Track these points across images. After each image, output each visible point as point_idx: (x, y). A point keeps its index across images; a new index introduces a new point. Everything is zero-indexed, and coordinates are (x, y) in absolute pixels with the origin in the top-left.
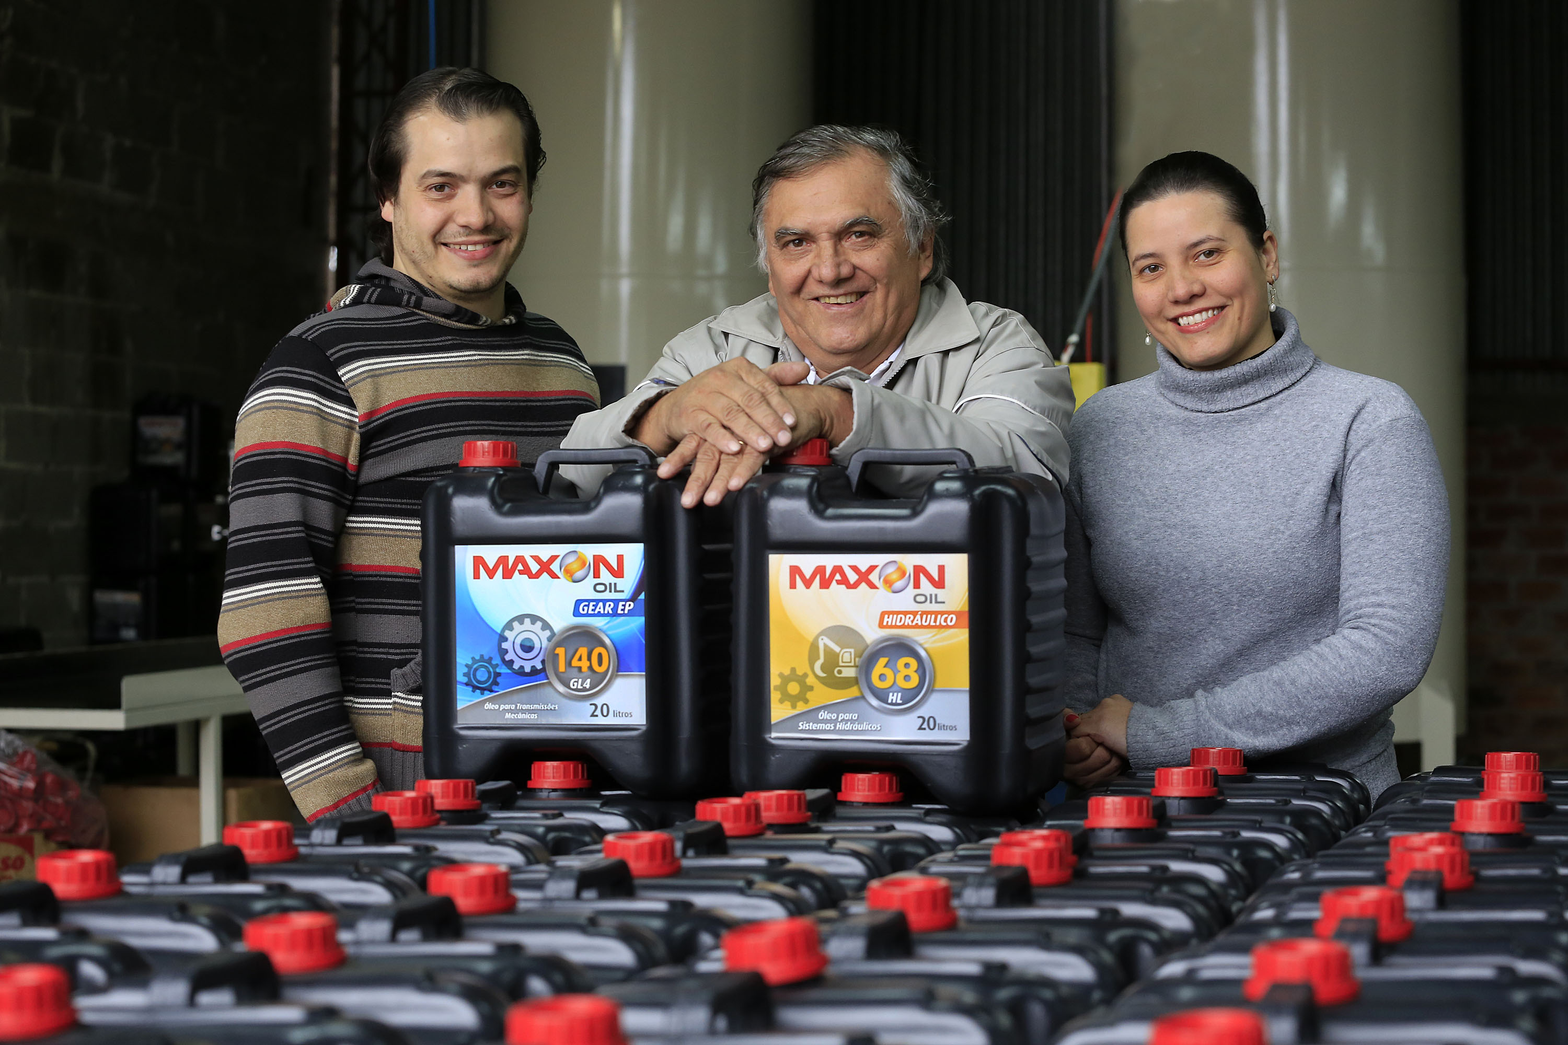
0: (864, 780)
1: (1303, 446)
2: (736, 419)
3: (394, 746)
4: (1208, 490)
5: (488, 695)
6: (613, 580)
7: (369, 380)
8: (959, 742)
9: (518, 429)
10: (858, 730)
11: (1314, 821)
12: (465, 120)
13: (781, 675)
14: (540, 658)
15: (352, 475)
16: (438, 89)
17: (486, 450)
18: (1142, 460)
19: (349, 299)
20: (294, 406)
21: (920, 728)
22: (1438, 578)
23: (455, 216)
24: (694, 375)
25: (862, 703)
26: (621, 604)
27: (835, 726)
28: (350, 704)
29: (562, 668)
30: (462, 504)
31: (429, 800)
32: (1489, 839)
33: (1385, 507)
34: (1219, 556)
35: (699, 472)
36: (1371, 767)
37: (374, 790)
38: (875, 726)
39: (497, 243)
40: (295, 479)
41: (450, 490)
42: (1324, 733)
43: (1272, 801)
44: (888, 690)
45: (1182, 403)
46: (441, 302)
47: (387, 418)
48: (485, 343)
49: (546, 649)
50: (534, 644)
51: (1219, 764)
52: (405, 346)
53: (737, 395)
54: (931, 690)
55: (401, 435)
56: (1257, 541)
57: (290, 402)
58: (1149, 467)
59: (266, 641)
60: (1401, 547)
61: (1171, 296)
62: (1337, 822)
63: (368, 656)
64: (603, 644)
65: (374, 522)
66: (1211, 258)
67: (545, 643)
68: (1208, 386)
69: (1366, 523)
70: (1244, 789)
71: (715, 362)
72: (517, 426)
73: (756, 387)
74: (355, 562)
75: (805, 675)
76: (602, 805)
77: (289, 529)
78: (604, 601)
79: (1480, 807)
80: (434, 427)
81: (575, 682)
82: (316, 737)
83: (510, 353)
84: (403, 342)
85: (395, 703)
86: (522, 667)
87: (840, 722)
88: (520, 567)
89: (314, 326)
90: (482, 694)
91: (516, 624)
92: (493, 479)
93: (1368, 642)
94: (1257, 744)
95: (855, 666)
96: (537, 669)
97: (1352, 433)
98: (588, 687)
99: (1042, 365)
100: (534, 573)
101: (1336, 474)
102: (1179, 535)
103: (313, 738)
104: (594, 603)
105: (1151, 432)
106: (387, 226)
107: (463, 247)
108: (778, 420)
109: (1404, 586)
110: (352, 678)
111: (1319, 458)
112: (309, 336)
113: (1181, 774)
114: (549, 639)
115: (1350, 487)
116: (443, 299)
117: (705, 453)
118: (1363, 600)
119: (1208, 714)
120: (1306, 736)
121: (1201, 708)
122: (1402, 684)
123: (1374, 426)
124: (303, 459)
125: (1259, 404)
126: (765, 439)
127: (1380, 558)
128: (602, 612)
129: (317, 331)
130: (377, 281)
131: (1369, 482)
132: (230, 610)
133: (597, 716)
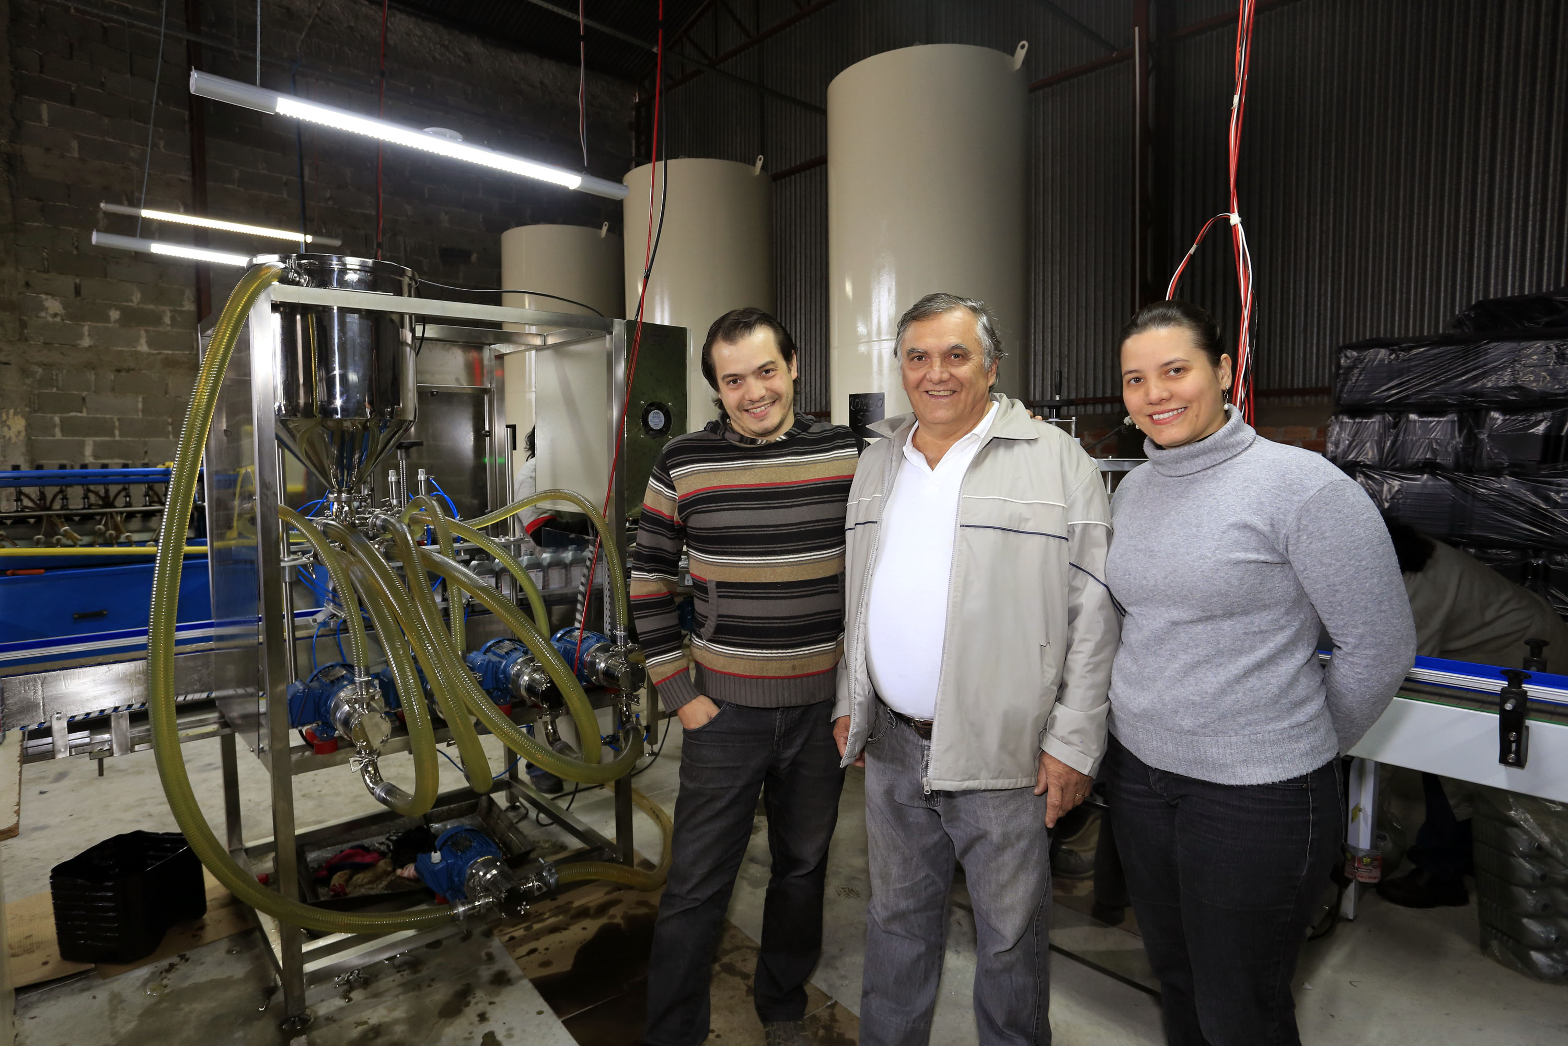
61: (1148, 400)
66: (1178, 374)
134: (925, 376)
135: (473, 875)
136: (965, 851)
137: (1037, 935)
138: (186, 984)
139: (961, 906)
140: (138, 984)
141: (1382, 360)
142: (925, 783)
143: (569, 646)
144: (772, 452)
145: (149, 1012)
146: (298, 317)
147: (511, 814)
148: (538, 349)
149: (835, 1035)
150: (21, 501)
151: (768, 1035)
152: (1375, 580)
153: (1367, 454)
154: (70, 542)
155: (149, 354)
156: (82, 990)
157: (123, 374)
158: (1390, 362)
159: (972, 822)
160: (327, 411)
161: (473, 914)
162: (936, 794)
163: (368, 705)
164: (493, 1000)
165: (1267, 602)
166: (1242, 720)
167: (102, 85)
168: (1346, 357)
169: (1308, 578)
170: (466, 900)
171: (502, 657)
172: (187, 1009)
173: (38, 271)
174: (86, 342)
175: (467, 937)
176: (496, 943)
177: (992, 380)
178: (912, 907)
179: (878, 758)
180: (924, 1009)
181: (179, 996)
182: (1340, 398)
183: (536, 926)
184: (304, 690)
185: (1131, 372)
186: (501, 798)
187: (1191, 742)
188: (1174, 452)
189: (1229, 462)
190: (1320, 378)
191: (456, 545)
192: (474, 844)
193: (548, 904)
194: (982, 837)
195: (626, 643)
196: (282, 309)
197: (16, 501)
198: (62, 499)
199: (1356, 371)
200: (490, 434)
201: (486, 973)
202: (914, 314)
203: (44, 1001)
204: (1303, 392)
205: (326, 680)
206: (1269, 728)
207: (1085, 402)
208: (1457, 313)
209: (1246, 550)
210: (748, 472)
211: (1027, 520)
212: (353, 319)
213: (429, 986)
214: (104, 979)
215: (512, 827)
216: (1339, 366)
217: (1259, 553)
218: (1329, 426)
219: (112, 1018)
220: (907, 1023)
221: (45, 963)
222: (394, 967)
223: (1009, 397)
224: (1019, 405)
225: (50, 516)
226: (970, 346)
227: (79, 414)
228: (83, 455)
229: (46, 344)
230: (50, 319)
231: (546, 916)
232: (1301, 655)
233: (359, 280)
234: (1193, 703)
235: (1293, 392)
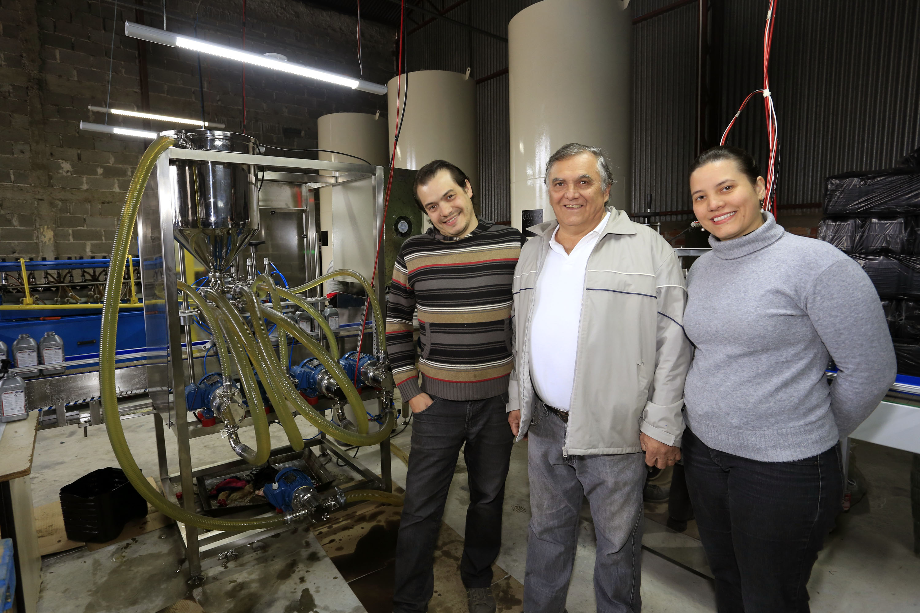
61: (710, 209)
66: (728, 190)
134: (564, 195)
135: (296, 497)
136: (590, 492)
137: (634, 544)
138: (135, 556)
139: (587, 519)
140: (109, 555)
141: (855, 185)
142: (564, 450)
143: (352, 362)
144: (464, 245)
145: (115, 571)
146: (187, 168)
147: (322, 459)
148: (333, 185)
149: (509, 596)
150: (47, 278)
151: (469, 596)
152: (869, 326)
153: (843, 244)
154: (74, 301)
155: (120, 193)
156: (79, 558)
157: (106, 204)
158: (860, 187)
159: (595, 474)
160: (206, 223)
161: (296, 520)
162: (572, 457)
163: (231, 398)
164: (308, 570)
165: (792, 342)
166: (772, 420)
167: (89, 38)
168: (832, 183)
169: (821, 325)
170: (293, 511)
171: (312, 369)
172: (135, 571)
173: (57, 146)
174: (85, 187)
175: (295, 531)
176: (312, 535)
177: (607, 198)
178: (556, 525)
179: (537, 435)
180: (563, 585)
181: (131, 563)
182: (827, 209)
183: (335, 526)
184: (195, 389)
185: (697, 192)
186: (316, 450)
187: (738, 433)
188: (728, 242)
189: (766, 249)
190: (813, 197)
191: (282, 303)
192: (297, 479)
193: (343, 513)
194: (601, 483)
195: (385, 361)
196: (177, 163)
197: (45, 278)
198: (70, 277)
199: (838, 192)
200: (306, 236)
201: (305, 553)
202: (557, 157)
203: (57, 563)
204: (802, 206)
205: (209, 383)
206: (791, 425)
207: (665, 214)
208: (905, 155)
209: (778, 308)
210: (448, 257)
211: (629, 285)
212: (220, 168)
213: (272, 560)
214: (91, 551)
215: (322, 466)
216: (826, 189)
217: (786, 309)
218: (820, 227)
219: (94, 574)
220: (552, 593)
221: (59, 541)
222: (252, 548)
223: (617, 209)
224: (624, 214)
225: (63, 286)
226: (593, 176)
227: (82, 228)
228: (85, 251)
229: (63, 188)
230: (64, 174)
231: (340, 520)
232: (814, 376)
233: (223, 145)
234: (740, 409)
235: (795, 207)
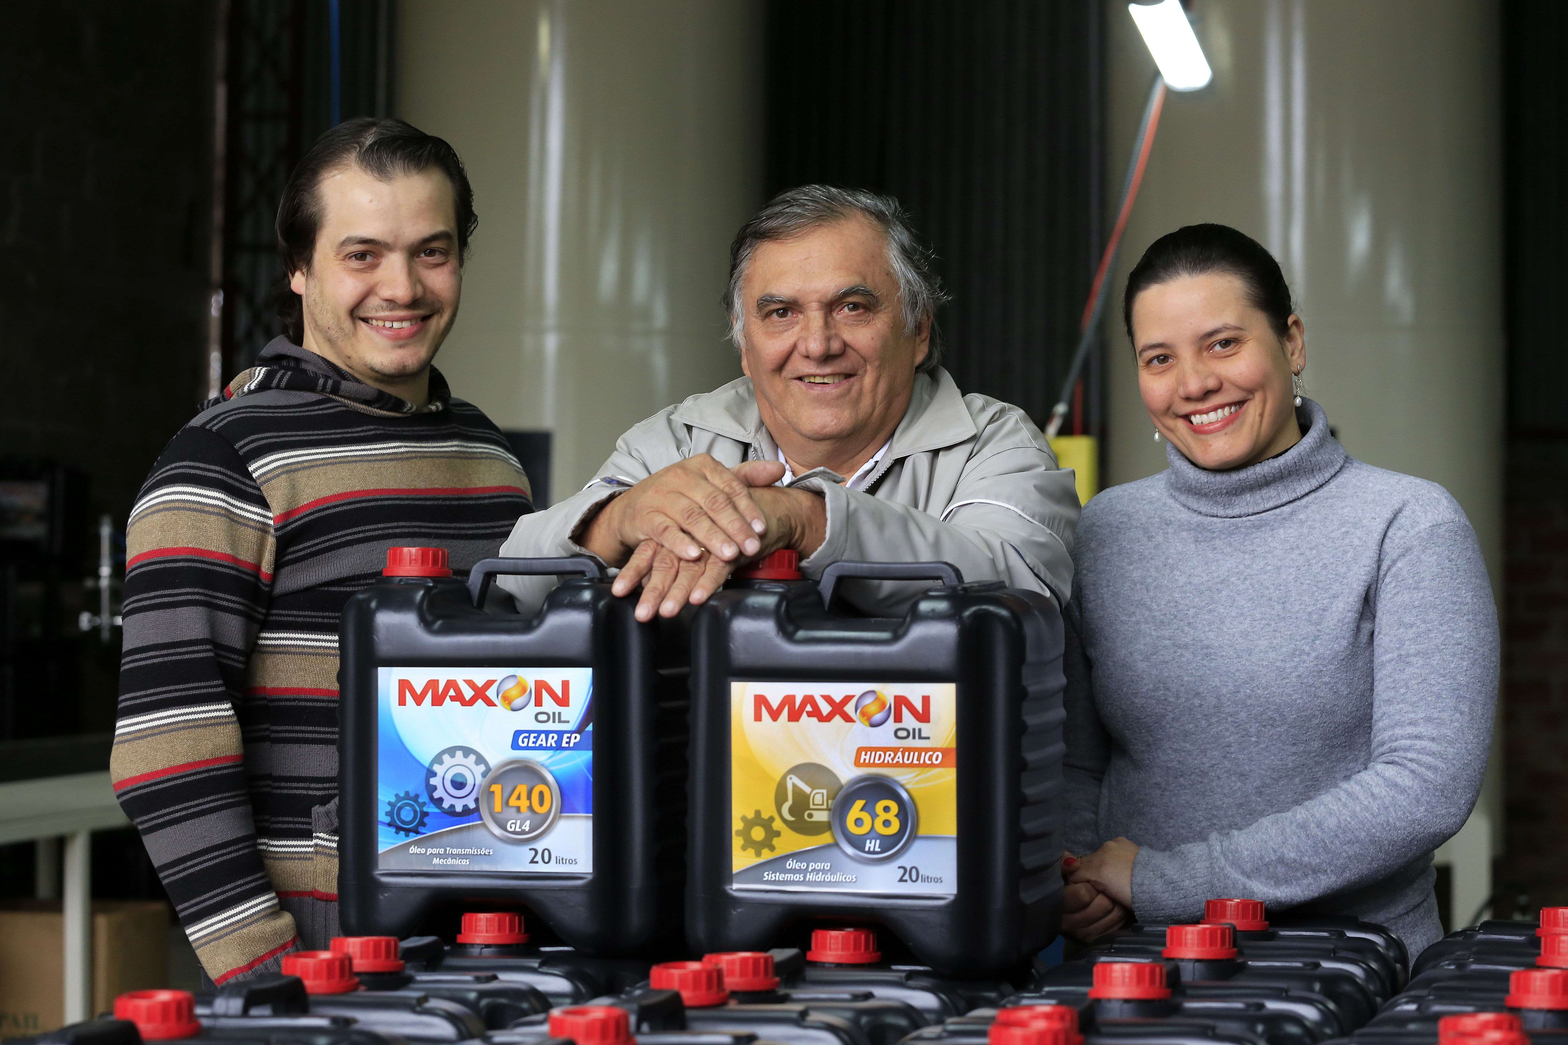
0: (837, 937)
1: (1331, 555)
2: (697, 523)
3: (314, 895)
4: (1223, 605)
5: (413, 837)
6: (557, 709)
7: (284, 476)
8: (945, 896)
9: (451, 532)
10: (830, 881)
11: (1347, 988)
12: (390, 179)
13: (744, 819)
14: (473, 796)
15: (266, 585)
16: (358, 143)
17: (414, 557)
18: (1148, 571)
19: (254, 384)
20: (199, 507)
21: (901, 880)
22: (1485, 705)
23: (378, 289)
24: (653, 471)
25: (835, 852)
26: (566, 736)
27: (805, 877)
28: (264, 847)
29: (498, 807)
30: (385, 619)
31: (347, 962)
32: (1549, 1016)
33: (1424, 625)
34: (1236, 681)
35: (655, 581)
36: (1408, 919)
37: (294, 948)
38: (850, 877)
39: (425, 318)
40: (201, 591)
41: (373, 604)
42: (1355, 882)
43: (1299, 965)
44: (865, 837)
45: (1195, 507)
46: (361, 386)
47: (307, 519)
48: (411, 433)
49: (480, 785)
50: (466, 780)
51: (1237, 918)
52: (322, 437)
53: (699, 496)
54: (914, 837)
55: (323, 539)
56: (1278, 664)
57: (194, 502)
58: (1156, 578)
59: (170, 776)
60: (1442, 671)
61: (1182, 392)
62: (1371, 987)
63: (286, 791)
64: (544, 781)
65: (291, 639)
66: (1227, 349)
67: (479, 779)
68: (1225, 489)
69: (1402, 642)
70: (1265, 948)
71: (676, 458)
72: (450, 528)
73: (721, 486)
74: (270, 685)
75: (772, 819)
76: (542, 965)
77: (196, 648)
78: (547, 733)
79: (1539, 979)
80: (360, 529)
81: (513, 823)
82: (229, 886)
83: (438, 445)
84: (320, 432)
85: (316, 845)
86: (452, 806)
87: (810, 872)
88: (452, 693)
89: (219, 415)
90: (407, 836)
91: (446, 757)
92: (421, 593)
93: (1405, 779)
94: (1279, 895)
95: (828, 809)
96: (469, 809)
97: (1387, 541)
98: (527, 829)
99: (1044, 468)
100: (467, 699)
101: (1369, 588)
102: (1190, 657)
103: (225, 888)
104: (536, 735)
105: (1160, 538)
106: (296, 300)
107: (388, 324)
108: (745, 526)
109: (1445, 715)
110: (267, 817)
111: (1349, 569)
112: (213, 426)
113: (1196, 932)
114: (484, 775)
115: (1384, 602)
116: (363, 383)
117: (662, 561)
118: (1398, 731)
119: (1223, 860)
120: (1334, 886)
121: (1216, 854)
122: (1444, 826)
123: (1412, 533)
124: (209, 567)
125: (1282, 508)
126: (730, 546)
127: (1418, 684)
128: (544, 745)
129: (222, 420)
130: (284, 363)
131: (1406, 597)
132: (126, 741)
133: (537, 862)
177: (923, 352)
185: (1151, 346)
